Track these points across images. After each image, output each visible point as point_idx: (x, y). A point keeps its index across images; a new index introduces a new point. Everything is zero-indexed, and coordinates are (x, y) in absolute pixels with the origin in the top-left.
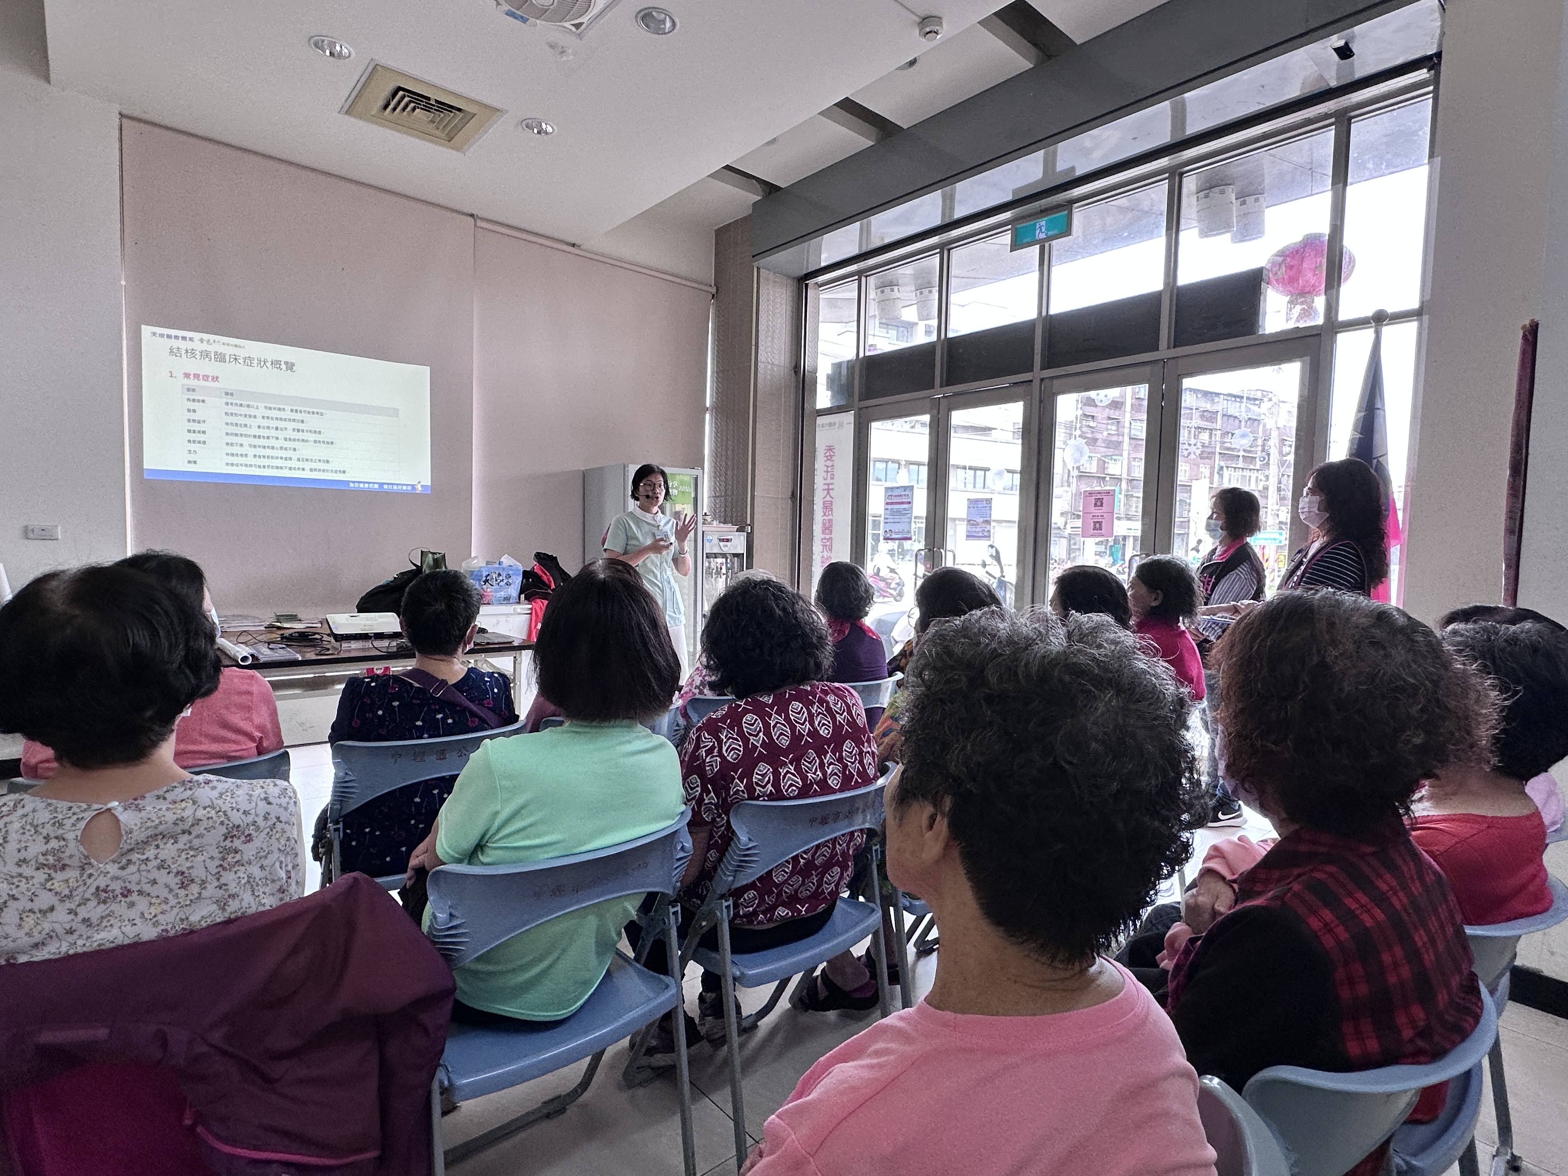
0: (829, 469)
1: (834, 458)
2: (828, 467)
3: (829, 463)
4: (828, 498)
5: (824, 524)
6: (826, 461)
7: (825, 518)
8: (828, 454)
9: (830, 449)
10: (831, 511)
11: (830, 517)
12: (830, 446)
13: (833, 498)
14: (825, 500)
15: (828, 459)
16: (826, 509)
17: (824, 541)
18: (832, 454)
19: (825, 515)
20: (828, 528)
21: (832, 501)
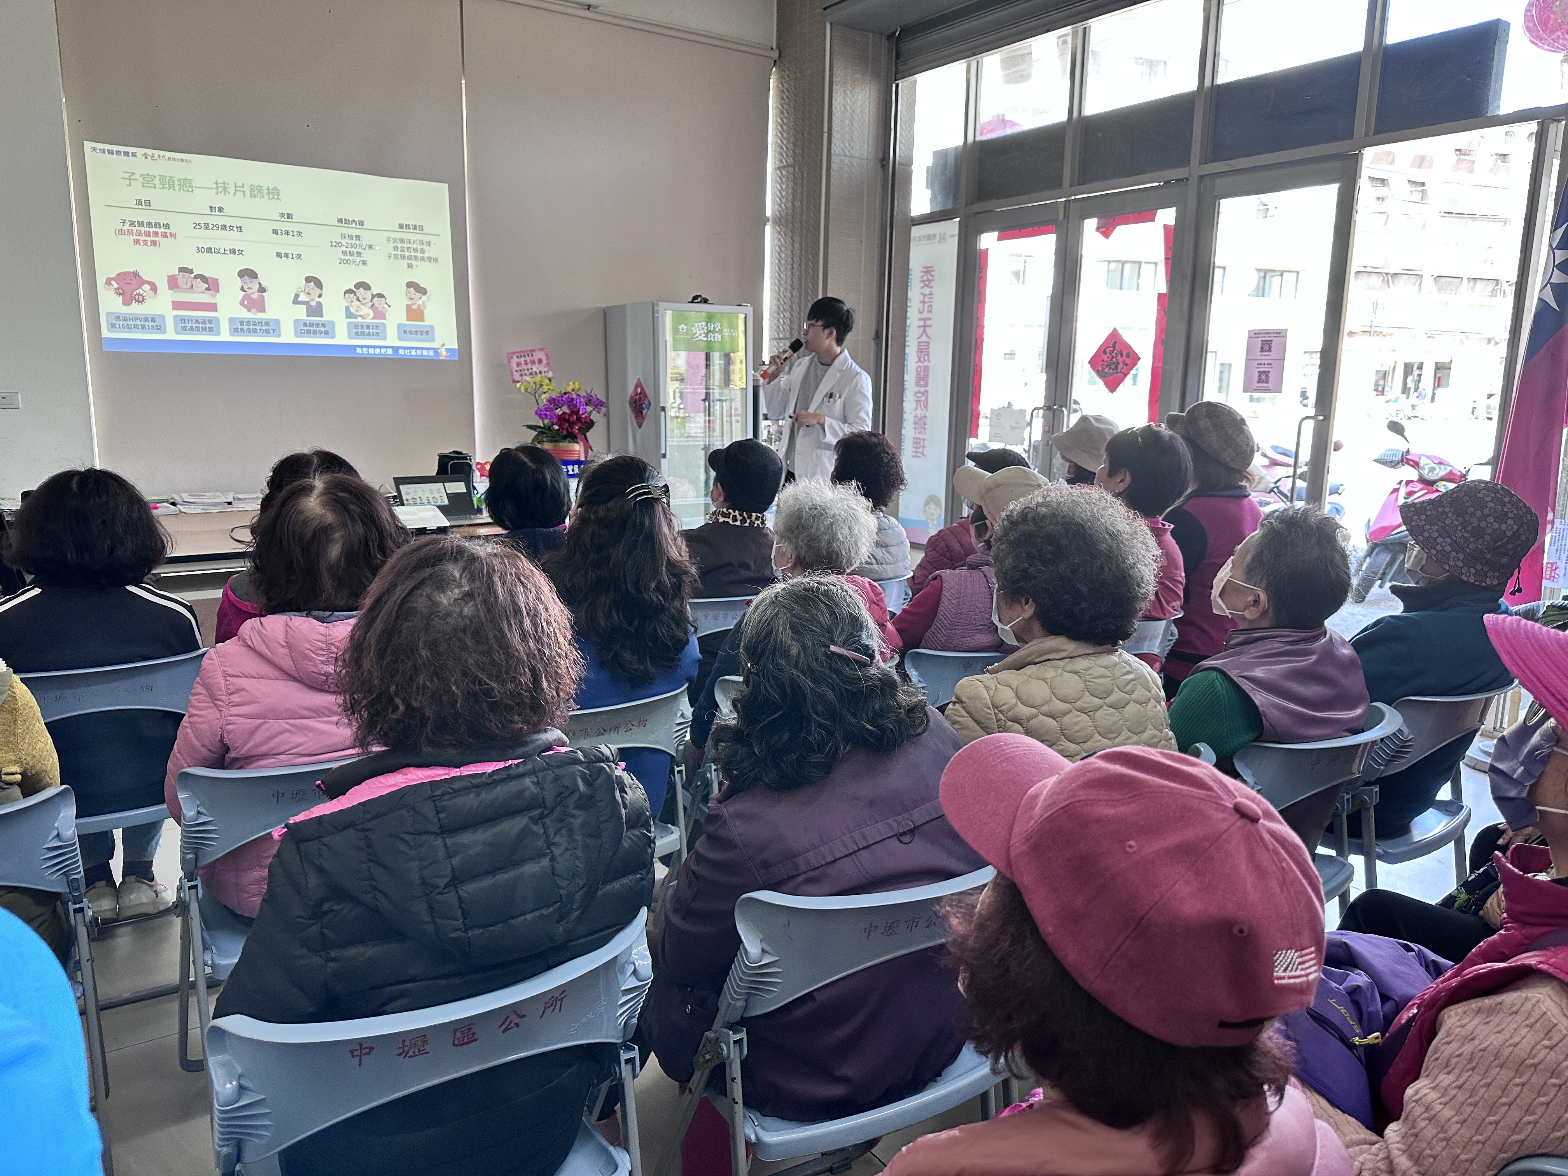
0: (927, 299)
1: (932, 283)
2: (924, 295)
3: (927, 291)
4: (924, 338)
5: (918, 373)
6: (922, 288)
7: (920, 364)
8: (925, 278)
9: (928, 271)
10: (928, 355)
11: (926, 364)
12: (927, 268)
13: (929, 338)
14: (920, 340)
15: (926, 285)
16: (921, 352)
17: (918, 395)
18: (930, 278)
19: (920, 360)
20: (923, 378)
21: (928, 342)
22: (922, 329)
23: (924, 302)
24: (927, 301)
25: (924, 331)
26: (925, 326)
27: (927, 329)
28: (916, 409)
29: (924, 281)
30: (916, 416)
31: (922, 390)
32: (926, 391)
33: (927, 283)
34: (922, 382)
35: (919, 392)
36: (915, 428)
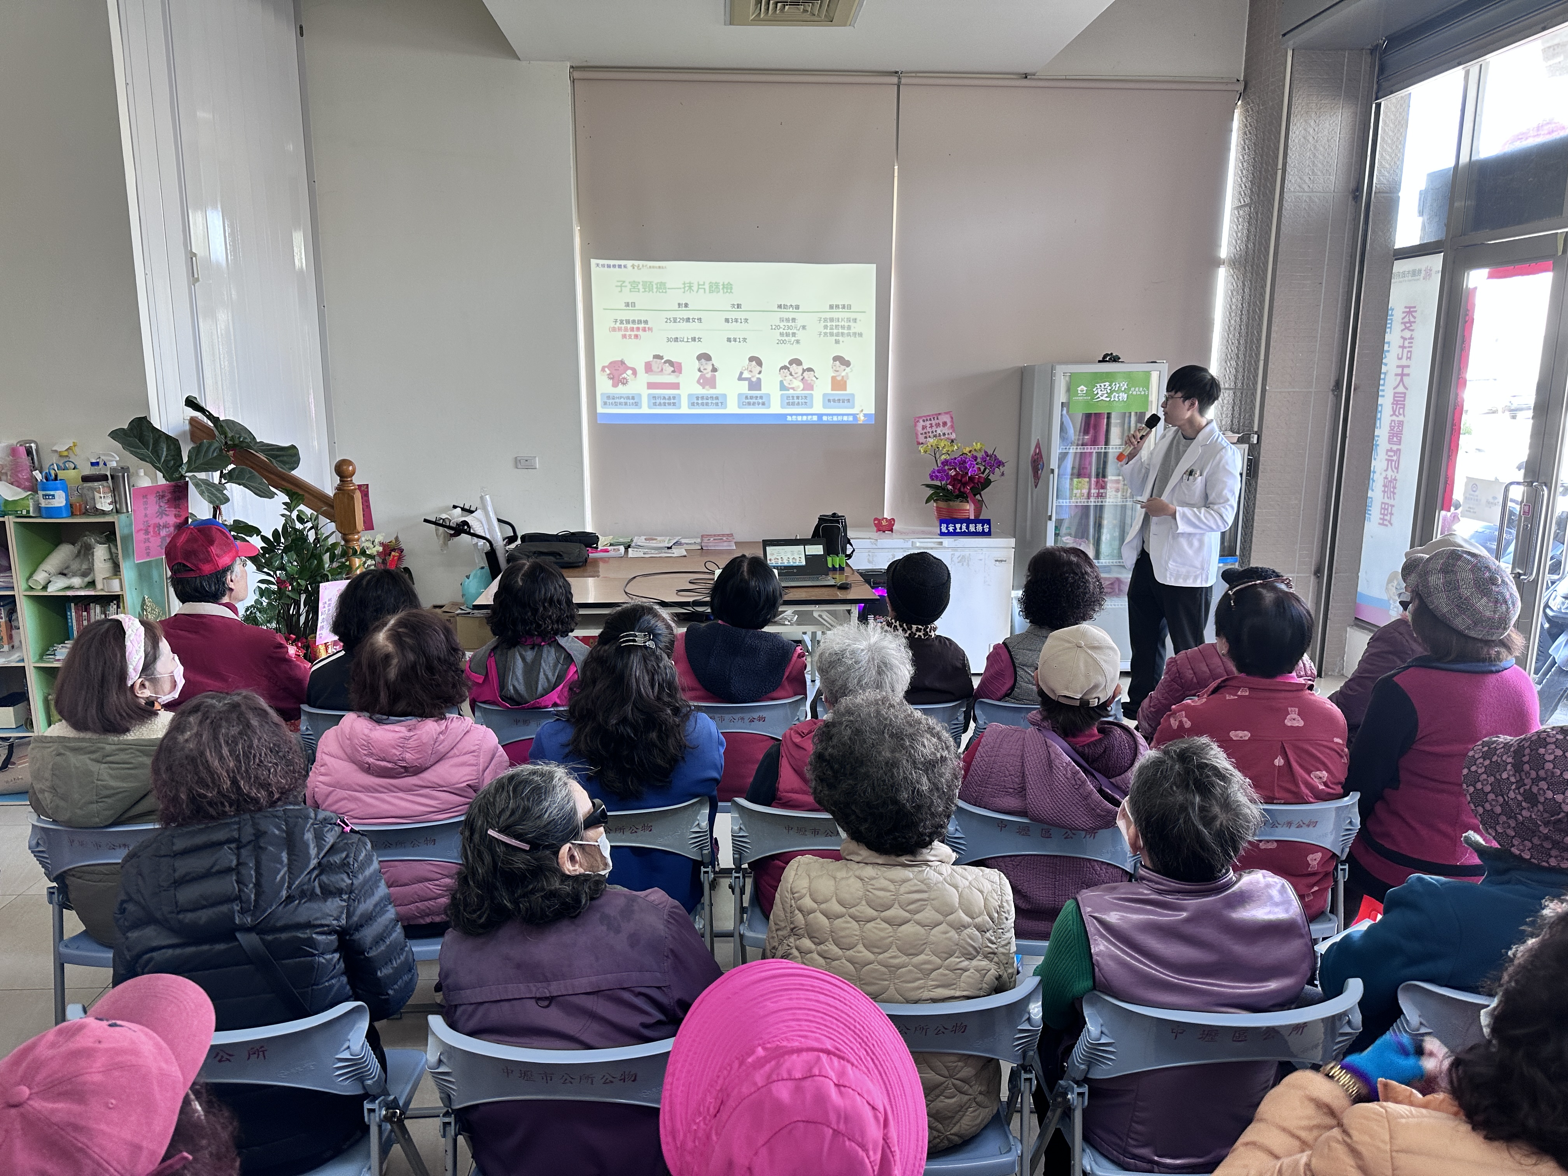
1: (1414, 326)
2: (1404, 339)
3: (1407, 334)
4: (1401, 389)
5: (1392, 428)
6: (1402, 331)
7: (1394, 418)
8: (1406, 320)
9: (1410, 311)
10: (1404, 408)
11: (1401, 418)
12: (1410, 308)
13: (1407, 389)
14: (1397, 390)
15: (1407, 328)
16: (1397, 404)
17: (1390, 453)
18: (1412, 319)
19: (1394, 414)
20: (1396, 435)
21: (1405, 393)
22: (1399, 378)
23: (1403, 347)
24: (1407, 345)
25: (1402, 380)
26: (1402, 375)
27: (1405, 378)
28: (1386, 470)
29: (1404, 323)
30: (1386, 478)
31: (1395, 447)
32: (1399, 450)
33: (1408, 325)
34: (1395, 439)
35: (1391, 450)
36: (1384, 492)
